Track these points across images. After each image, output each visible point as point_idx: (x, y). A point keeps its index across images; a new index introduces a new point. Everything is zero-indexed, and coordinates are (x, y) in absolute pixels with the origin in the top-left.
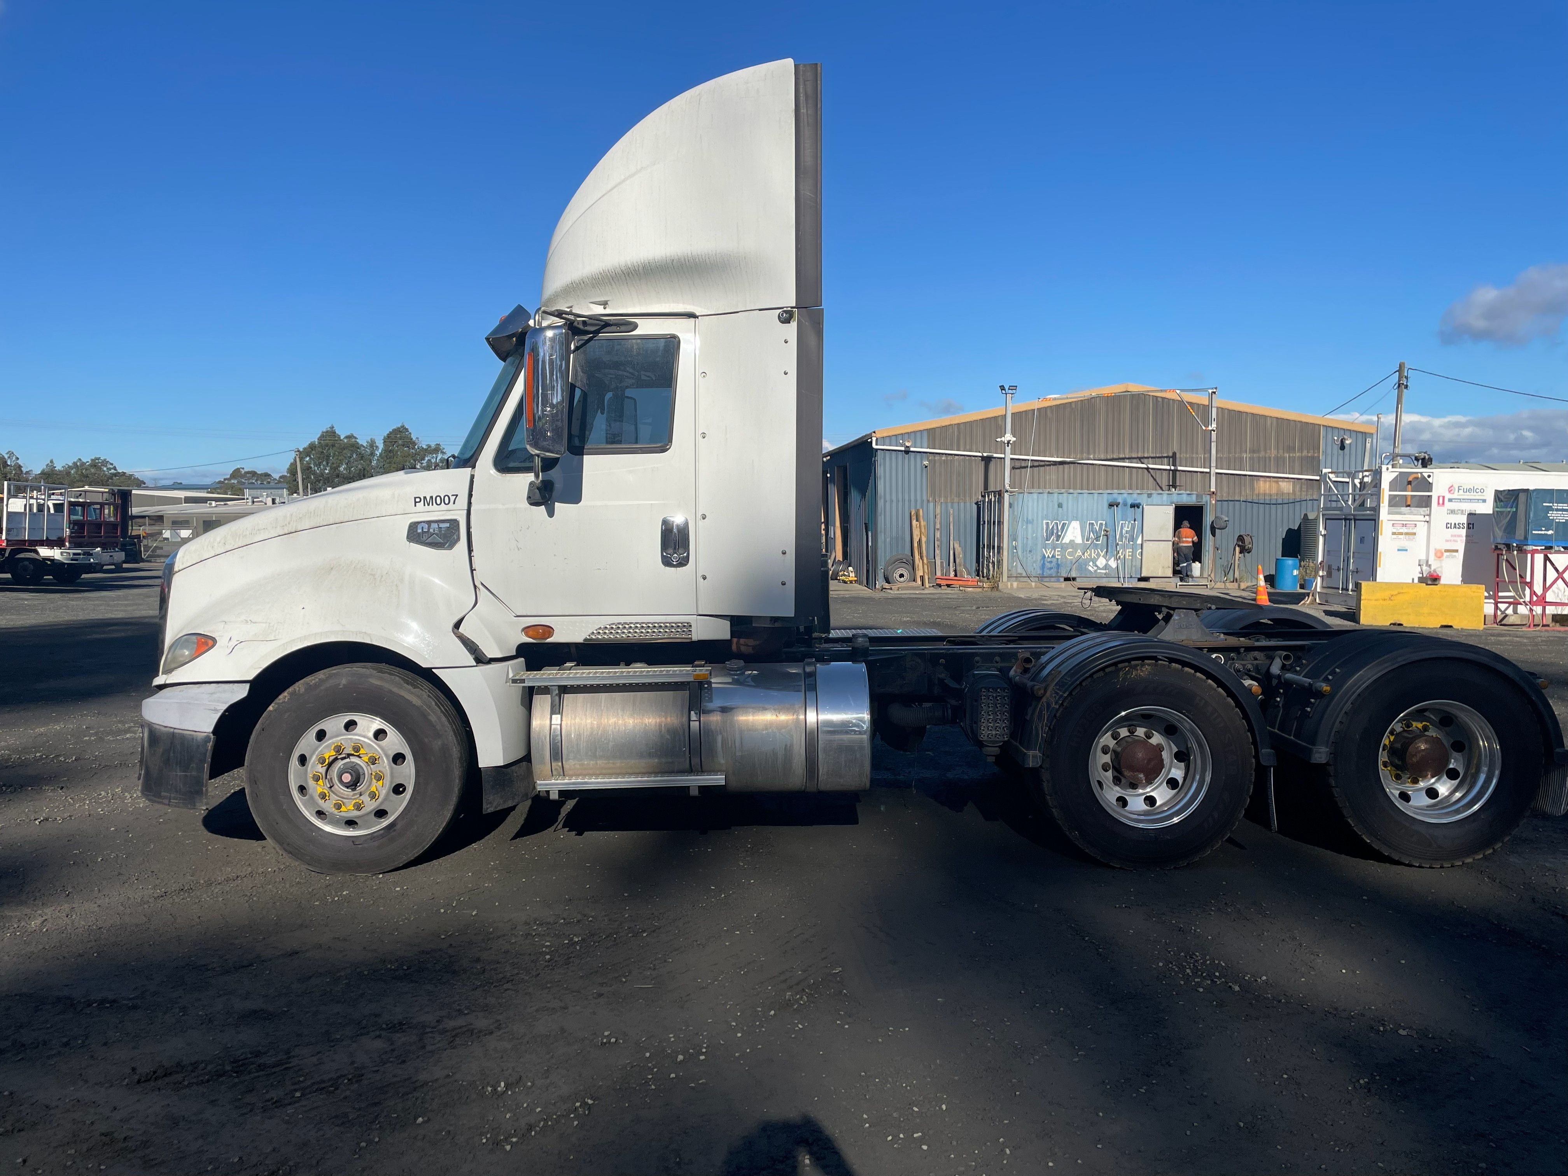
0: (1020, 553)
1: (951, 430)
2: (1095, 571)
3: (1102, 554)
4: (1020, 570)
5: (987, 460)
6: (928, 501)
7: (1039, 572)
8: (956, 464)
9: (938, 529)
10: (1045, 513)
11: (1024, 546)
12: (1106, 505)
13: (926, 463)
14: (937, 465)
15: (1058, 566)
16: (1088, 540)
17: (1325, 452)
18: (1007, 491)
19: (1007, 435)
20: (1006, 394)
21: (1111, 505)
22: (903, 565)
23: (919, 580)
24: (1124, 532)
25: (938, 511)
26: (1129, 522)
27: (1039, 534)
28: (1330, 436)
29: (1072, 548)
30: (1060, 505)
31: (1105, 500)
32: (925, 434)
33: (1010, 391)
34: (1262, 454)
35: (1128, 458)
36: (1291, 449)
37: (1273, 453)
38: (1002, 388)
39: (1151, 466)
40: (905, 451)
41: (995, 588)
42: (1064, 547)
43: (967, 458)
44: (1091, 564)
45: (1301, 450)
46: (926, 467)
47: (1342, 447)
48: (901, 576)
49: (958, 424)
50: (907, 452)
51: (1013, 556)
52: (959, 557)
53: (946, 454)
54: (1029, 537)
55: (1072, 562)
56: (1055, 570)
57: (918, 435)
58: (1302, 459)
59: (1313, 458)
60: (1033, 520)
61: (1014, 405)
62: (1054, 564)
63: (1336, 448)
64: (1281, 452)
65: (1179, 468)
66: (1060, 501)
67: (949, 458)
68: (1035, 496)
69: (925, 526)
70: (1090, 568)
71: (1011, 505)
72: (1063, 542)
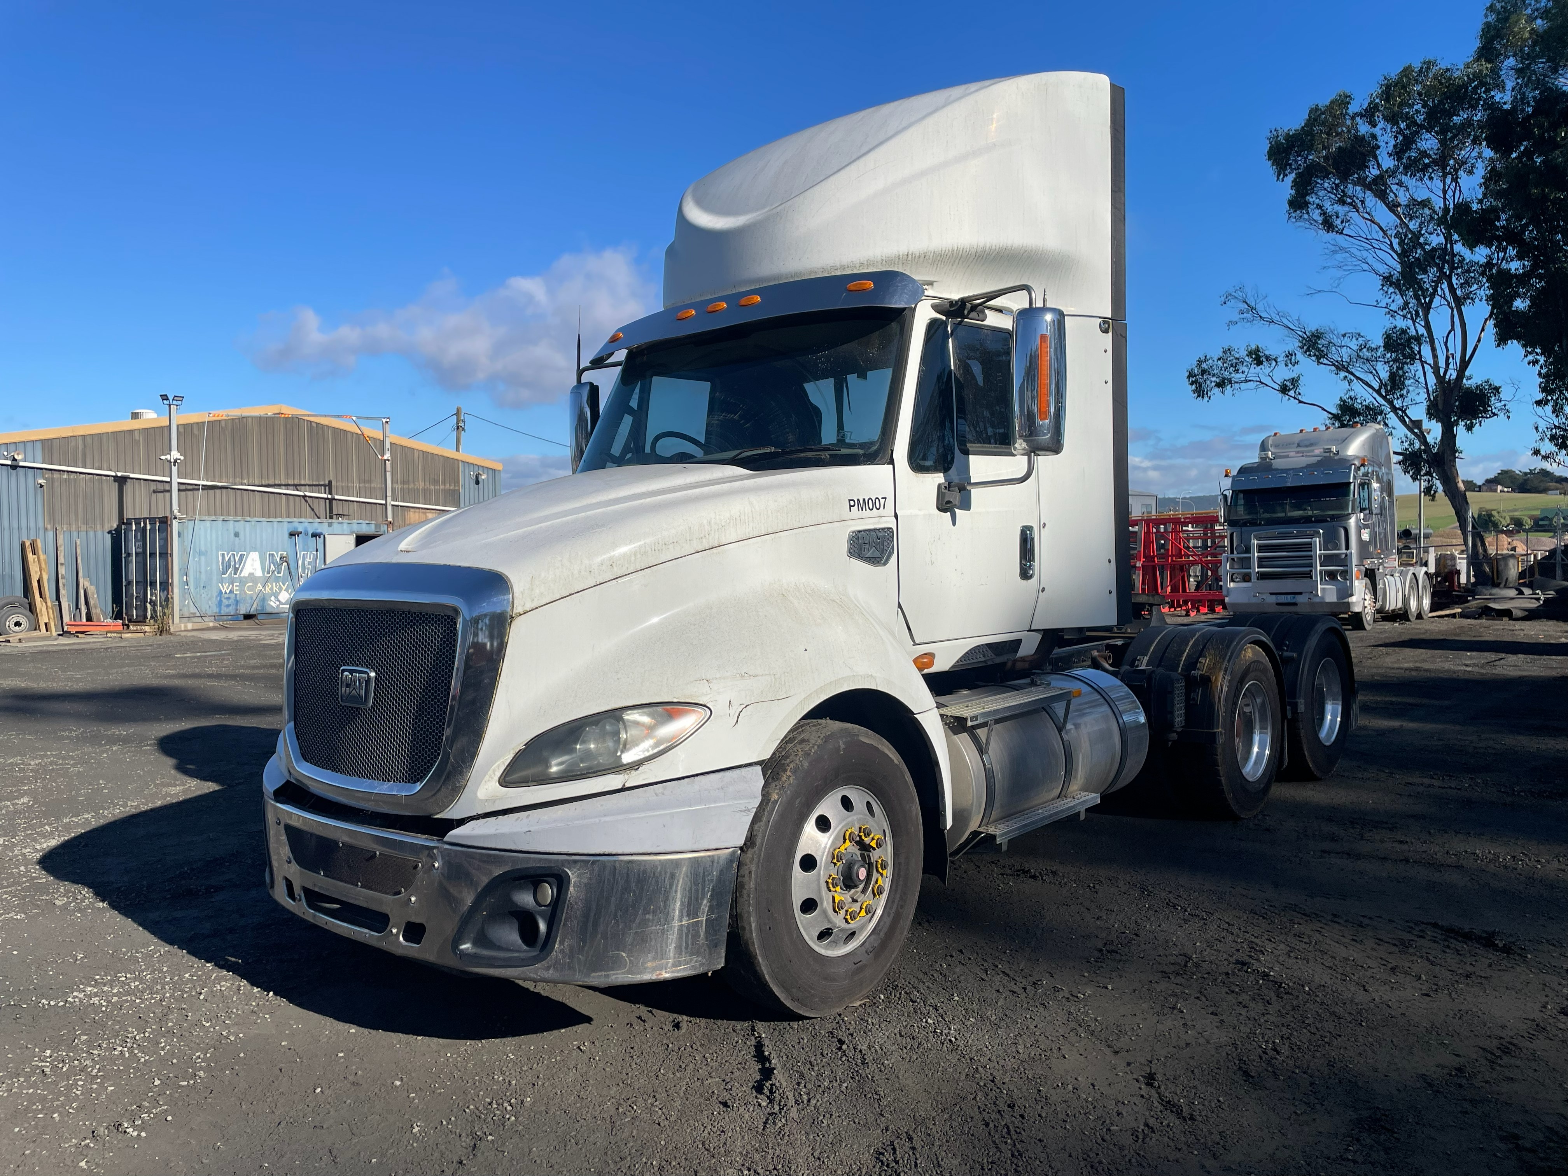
0: (192, 589)
1: (73, 443)
2: (278, 606)
3: (284, 588)
4: (193, 609)
5: (121, 481)
6: (46, 529)
7: (215, 610)
8: (82, 484)
9: (62, 564)
10: (220, 543)
11: (197, 581)
12: (287, 535)
13: (42, 481)
14: (57, 484)
15: (237, 602)
16: (268, 573)
17: (464, 486)
18: (175, 518)
19: (172, 453)
20: (170, 405)
21: (292, 535)
22: (18, 610)
23: (43, 628)
24: (306, 563)
25: (60, 541)
26: (311, 553)
27: (214, 566)
28: (467, 471)
29: (252, 581)
30: (237, 535)
31: (286, 528)
32: (39, 446)
33: (175, 402)
34: (412, 486)
35: (285, 485)
36: (436, 482)
37: (421, 485)
38: (164, 397)
39: (308, 494)
40: (11, 466)
41: (163, 630)
42: (243, 582)
43: (96, 477)
44: (273, 598)
45: (444, 483)
46: (41, 486)
47: (477, 482)
48: (18, 624)
49: (84, 436)
50: (14, 467)
51: (185, 593)
52: (93, 598)
53: (68, 472)
54: (203, 570)
55: (252, 598)
56: (234, 607)
57: (29, 445)
58: (444, 491)
59: (454, 490)
60: (206, 551)
61: (180, 417)
62: (232, 601)
63: (473, 482)
64: (427, 483)
65: (336, 497)
66: (237, 530)
67: (72, 476)
68: (208, 524)
69: (45, 560)
70: (272, 603)
71: (179, 535)
72: (242, 575)
